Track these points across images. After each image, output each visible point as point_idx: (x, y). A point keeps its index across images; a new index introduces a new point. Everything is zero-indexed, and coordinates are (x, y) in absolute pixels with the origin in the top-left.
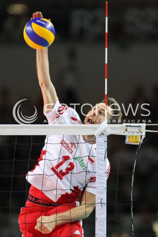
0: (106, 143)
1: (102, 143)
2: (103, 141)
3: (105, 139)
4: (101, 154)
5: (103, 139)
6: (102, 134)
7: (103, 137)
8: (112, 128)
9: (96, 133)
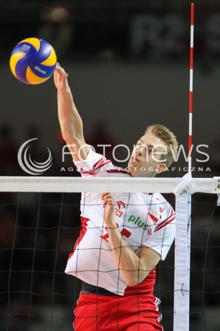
0: (190, 204)
1: (185, 204)
2: (186, 202)
3: (188, 198)
4: (183, 220)
5: (186, 198)
6: (185, 191)
7: (185, 196)
8: (198, 184)
9: (175, 191)
